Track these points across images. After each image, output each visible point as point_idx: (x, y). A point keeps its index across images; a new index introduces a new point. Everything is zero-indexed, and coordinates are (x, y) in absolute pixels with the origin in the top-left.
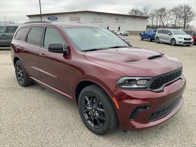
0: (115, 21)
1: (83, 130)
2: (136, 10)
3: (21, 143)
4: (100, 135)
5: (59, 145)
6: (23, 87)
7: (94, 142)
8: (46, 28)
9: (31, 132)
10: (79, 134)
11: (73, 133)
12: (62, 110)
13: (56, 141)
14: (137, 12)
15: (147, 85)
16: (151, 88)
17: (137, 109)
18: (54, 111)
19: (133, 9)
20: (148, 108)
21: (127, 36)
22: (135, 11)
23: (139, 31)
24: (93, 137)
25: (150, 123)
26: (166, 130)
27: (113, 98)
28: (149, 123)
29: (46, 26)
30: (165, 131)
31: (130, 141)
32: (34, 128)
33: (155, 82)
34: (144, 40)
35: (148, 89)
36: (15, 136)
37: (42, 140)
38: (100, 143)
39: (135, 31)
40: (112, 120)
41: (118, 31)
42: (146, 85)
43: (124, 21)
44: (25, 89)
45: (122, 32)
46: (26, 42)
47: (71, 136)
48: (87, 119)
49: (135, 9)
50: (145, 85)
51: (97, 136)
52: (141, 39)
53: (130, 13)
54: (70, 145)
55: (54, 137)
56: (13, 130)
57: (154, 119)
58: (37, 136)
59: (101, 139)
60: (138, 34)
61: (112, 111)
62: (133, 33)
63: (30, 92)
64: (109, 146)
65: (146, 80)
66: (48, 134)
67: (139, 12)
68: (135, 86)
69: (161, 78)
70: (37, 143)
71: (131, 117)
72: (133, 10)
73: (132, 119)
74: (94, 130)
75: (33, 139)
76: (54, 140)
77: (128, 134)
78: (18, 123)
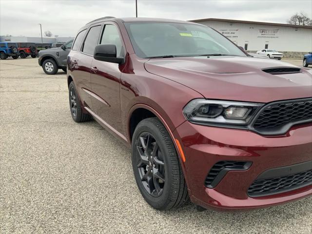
0: (260, 34)
1: (133, 196)
2: (302, 17)
3: (29, 201)
4: (160, 210)
5: (83, 214)
6: (76, 123)
7: (143, 220)
8: (105, 25)
9: (52, 187)
10: (124, 203)
11: (115, 198)
12: (116, 161)
13: (82, 207)
14: (303, 20)
15: (248, 120)
16: (255, 126)
17: (221, 167)
18: (103, 160)
19: (295, 15)
20: (246, 167)
21: (280, 59)
22: (300, 19)
23: (303, 53)
24: (146, 212)
25: (249, 198)
26: (297, 224)
27: (177, 140)
28: (247, 199)
29: (105, 23)
30: (295, 225)
31: (212, 230)
32: (61, 181)
33: (267, 115)
34: (309, 66)
35: (249, 127)
36: (27, 189)
37: (62, 202)
38: (154, 223)
39: (295, 53)
40: (174, 183)
41: (263, 51)
42: (245, 120)
43: (277, 35)
44: (77, 126)
45: (271, 53)
46: (82, 51)
47: (110, 203)
48: (141, 178)
49: (299, 15)
50: (244, 118)
51: (152, 211)
52: (305, 65)
53: (290, 22)
54: (100, 217)
55: (83, 200)
56: (29, 180)
57: (261, 193)
58: (58, 194)
59: (159, 217)
60: (300, 58)
61: (175, 166)
62: (292, 55)
63: (82, 131)
64: (167, 232)
65: (247, 109)
66: (75, 194)
67: (308, 19)
68: (221, 119)
69: (283, 108)
70: (51, 205)
71: (207, 180)
72: (296, 17)
73: (210, 186)
74: (150, 198)
75: (48, 198)
76: (80, 205)
77: (214, 218)
78: (41, 171)
